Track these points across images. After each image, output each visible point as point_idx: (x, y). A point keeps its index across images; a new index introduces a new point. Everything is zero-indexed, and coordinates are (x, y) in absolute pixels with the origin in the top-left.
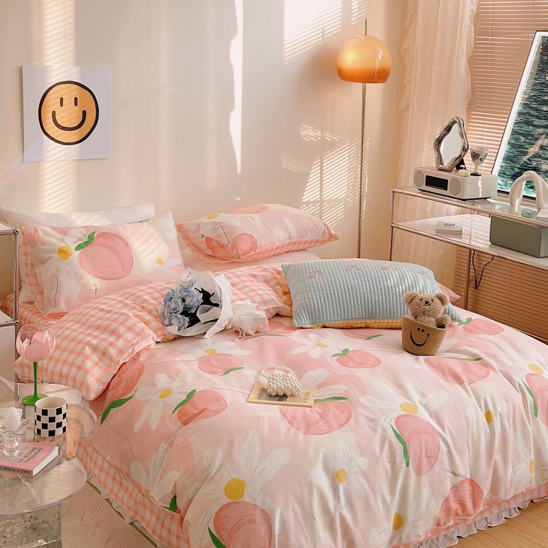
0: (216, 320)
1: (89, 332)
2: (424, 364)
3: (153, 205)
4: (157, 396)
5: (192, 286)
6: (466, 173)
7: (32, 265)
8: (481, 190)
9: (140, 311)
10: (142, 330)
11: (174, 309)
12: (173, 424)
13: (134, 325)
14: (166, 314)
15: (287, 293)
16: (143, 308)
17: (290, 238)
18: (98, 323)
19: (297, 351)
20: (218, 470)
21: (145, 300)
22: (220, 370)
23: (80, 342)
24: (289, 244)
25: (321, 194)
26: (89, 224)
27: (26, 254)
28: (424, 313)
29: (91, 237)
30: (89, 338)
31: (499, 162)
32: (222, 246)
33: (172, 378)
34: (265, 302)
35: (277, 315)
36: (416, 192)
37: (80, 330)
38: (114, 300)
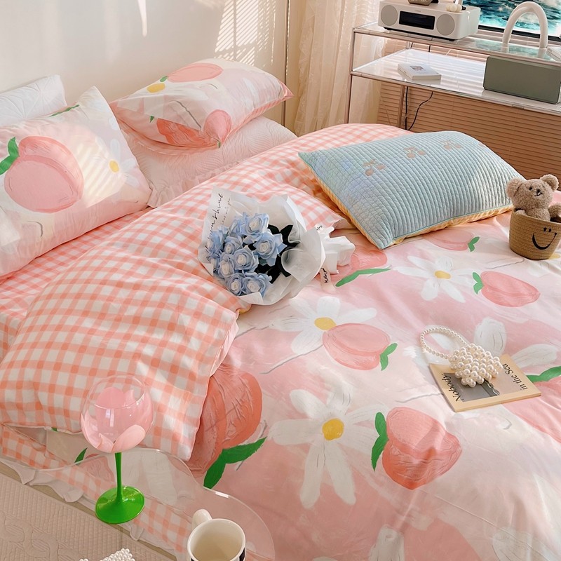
4: (320, 436)
9: (188, 276)
10: (218, 314)
13: (200, 306)
14: (225, 269)
16: (180, 266)
18: (132, 311)
21: (173, 252)
23: (118, 354)
29: (12, 148)
30: (132, 346)
33: (320, 396)
37: (101, 328)
38: (125, 259)
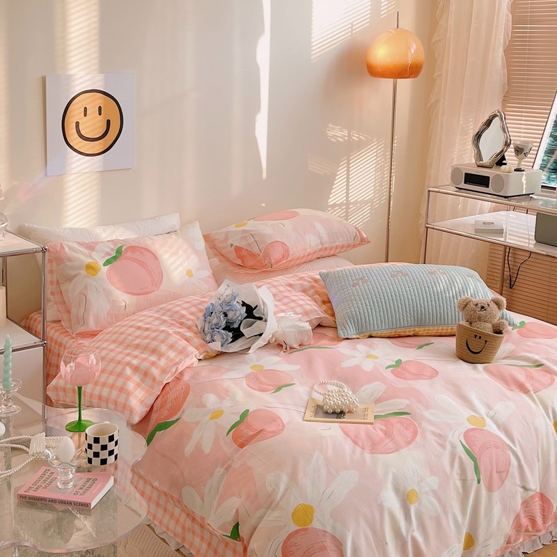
0: (261, 335)
1: (128, 351)
2: (483, 373)
3: (178, 215)
4: (208, 417)
5: (235, 299)
6: (509, 169)
7: (58, 282)
8: (525, 186)
9: (180, 328)
10: (185, 348)
11: (216, 324)
12: (228, 447)
13: (176, 342)
14: (206, 329)
15: (327, 302)
16: (181, 324)
17: (322, 244)
18: (137, 342)
19: (347, 364)
20: (283, 495)
21: (183, 316)
22: (270, 388)
23: (119, 362)
24: (321, 250)
25: (347, 196)
26: (114, 238)
27: (51, 272)
28: (479, 319)
29: (119, 251)
30: (128, 359)
31: (541, 155)
32: (253, 255)
33: (221, 398)
34: (306, 313)
35: (319, 326)
36: (452, 190)
37: (118, 350)
38: (150, 317)
